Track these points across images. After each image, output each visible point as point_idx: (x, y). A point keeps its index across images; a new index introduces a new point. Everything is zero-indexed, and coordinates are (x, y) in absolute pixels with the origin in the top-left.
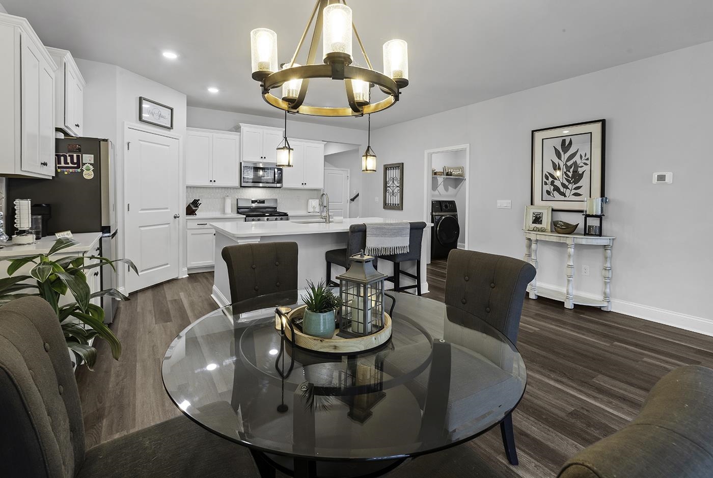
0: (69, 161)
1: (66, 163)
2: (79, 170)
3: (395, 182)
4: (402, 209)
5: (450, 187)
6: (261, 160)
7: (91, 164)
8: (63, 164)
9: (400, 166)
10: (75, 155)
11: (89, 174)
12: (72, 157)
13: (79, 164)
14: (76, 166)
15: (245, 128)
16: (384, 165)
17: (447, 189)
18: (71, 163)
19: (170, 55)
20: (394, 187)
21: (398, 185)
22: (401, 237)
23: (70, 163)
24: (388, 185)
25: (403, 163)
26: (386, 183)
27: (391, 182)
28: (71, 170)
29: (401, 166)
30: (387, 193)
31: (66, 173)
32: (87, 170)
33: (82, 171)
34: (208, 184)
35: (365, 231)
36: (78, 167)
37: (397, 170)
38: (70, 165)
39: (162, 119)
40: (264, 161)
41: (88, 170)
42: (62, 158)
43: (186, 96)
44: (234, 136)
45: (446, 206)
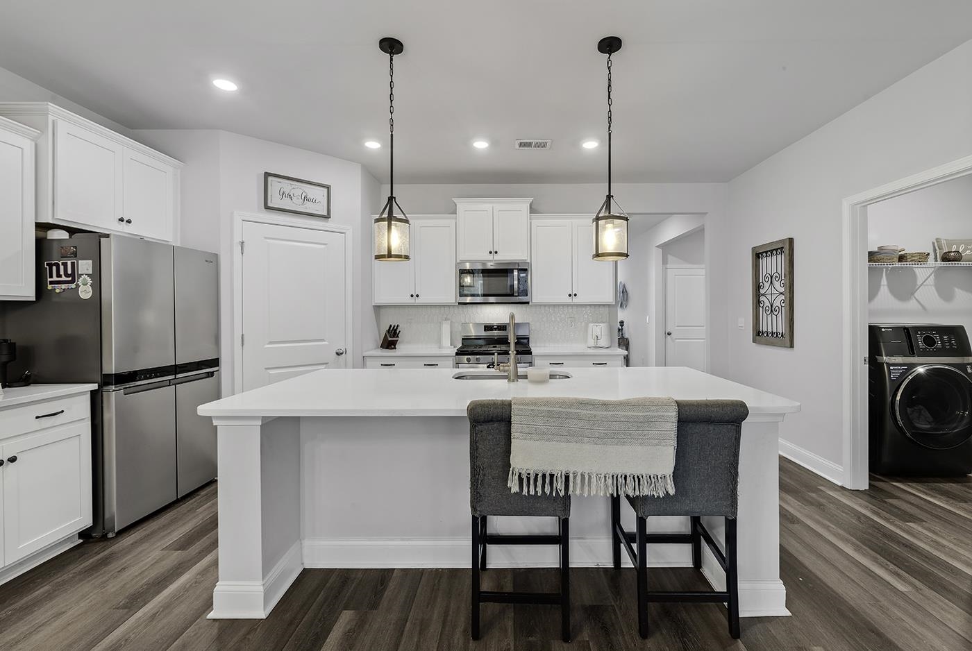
0: (62, 272)
1: (59, 275)
2: (73, 286)
3: (777, 284)
4: (792, 346)
5: (956, 290)
6: (490, 257)
7: (89, 275)
8: (55, 278)
9: (787, 248)
10: (69, 263)
11: (86, 292)
12: (65, 265)
13: (73, 277)
14: (70, 279)
15: (463, 205)
16: (754, 249)
17: (946, 296)
18: (65, 276)
19: (225, 85)
20: (774, 294)
21: (782, 290)
22: (641, 444)
23: (63, 276)
24: (762, 291)
25: (791, 241)
26: (757, 287)
27: (767, 285)
28: (63, 286)
29: (787, 246)
30: (761, 309)
31: (57, 291)
32: (83, 285)
33: (78, 286)
34: (408, 300)
35: (508, 422)
36: (72, 281)
37: (779, 256)
38: (64, 278)
39: (308, 204)
40: (497, 257)
41: (85, 284)
42: (54, 268)
43: (359, 165)
44: (446, 222)
45: (929, 341)
